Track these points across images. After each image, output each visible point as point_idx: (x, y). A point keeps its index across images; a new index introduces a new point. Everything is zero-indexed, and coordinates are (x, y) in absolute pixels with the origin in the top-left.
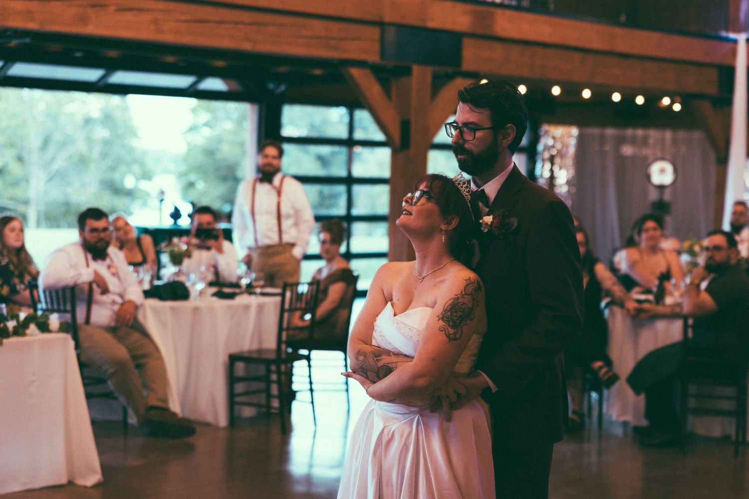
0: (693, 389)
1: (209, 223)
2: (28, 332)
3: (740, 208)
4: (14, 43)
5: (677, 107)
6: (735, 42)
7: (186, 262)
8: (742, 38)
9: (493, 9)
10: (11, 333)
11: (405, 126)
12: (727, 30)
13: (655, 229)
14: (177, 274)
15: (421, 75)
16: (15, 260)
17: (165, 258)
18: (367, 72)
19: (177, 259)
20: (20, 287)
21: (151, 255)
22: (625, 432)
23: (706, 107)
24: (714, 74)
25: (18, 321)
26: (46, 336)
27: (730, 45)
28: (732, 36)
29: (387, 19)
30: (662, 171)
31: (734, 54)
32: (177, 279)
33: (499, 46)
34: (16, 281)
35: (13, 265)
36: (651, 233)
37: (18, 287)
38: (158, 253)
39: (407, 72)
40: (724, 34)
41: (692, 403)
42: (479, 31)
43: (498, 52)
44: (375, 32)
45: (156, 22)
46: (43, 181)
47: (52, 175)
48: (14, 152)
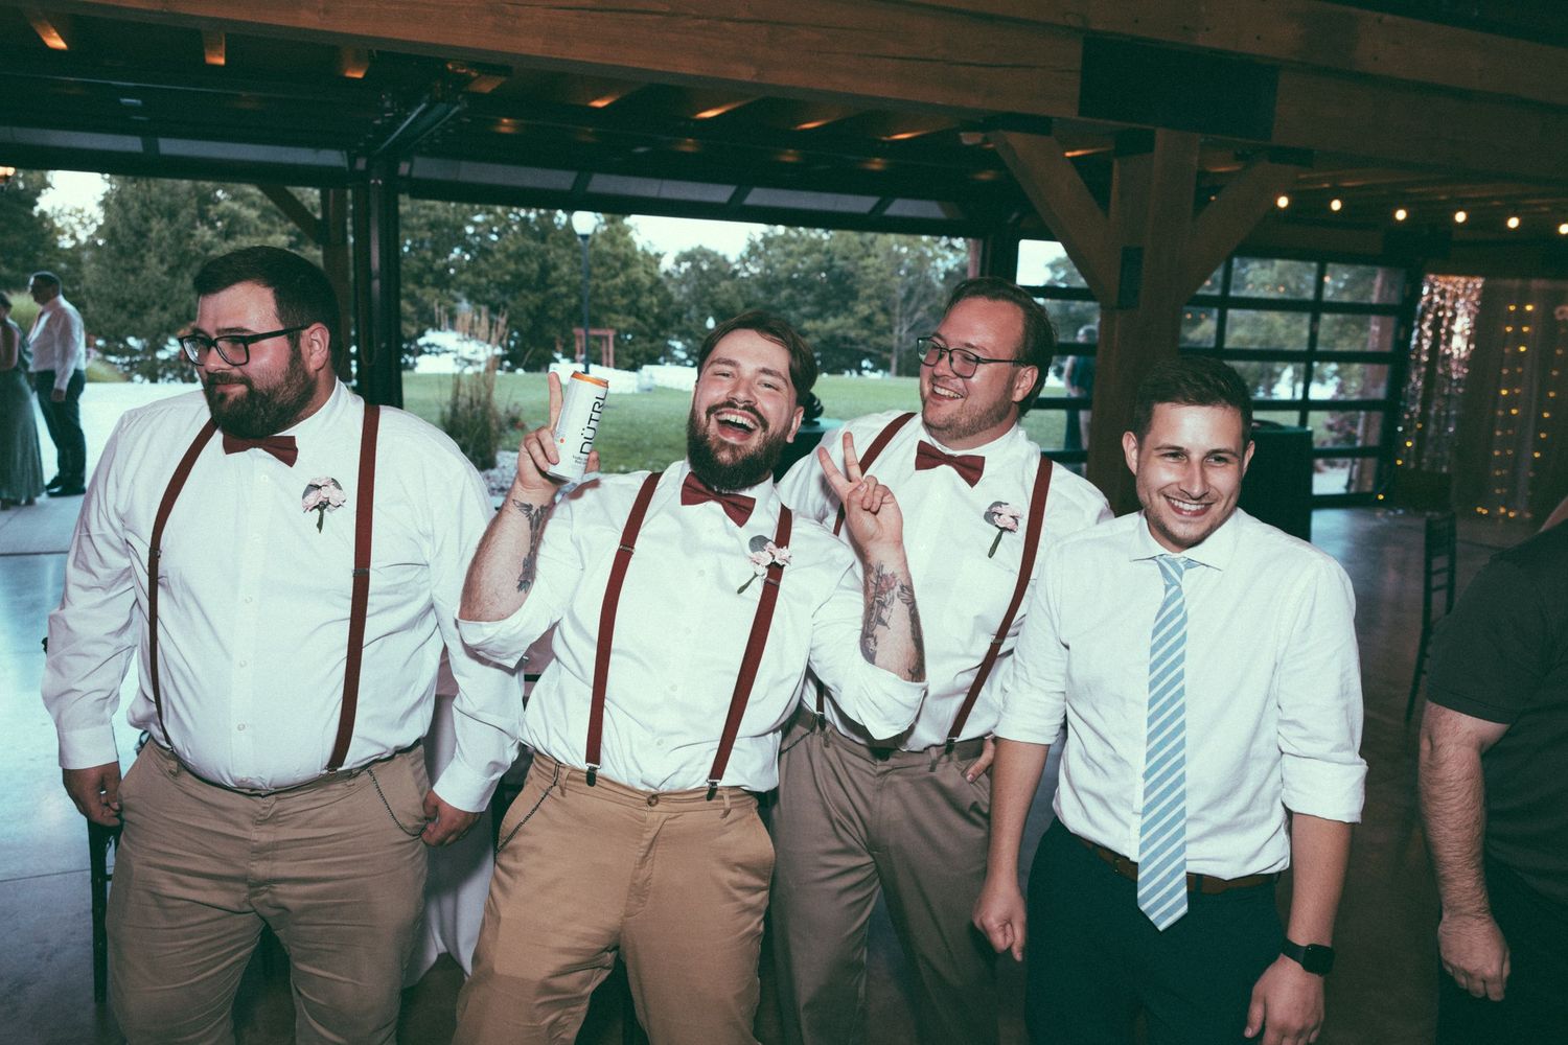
46: (905, 329)
47: (912, 324)
48: (879, 303)
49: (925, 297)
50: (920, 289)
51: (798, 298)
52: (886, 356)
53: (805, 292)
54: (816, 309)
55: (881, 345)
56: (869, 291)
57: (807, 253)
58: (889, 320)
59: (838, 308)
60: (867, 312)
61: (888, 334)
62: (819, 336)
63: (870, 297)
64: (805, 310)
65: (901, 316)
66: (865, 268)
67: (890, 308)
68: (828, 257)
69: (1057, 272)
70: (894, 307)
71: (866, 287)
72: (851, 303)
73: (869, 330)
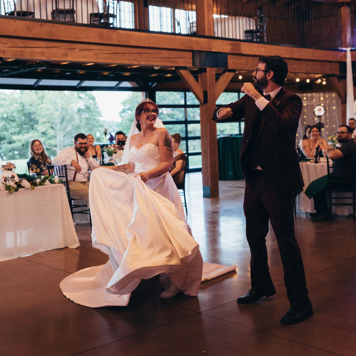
0: (334, 195)
1: (122, 139)
2: (45, 183)
3: (352, 121)
4: (40, 70)
5: (324, 83)
6: (346, 51)
7: (114, 155)
8: (348, 49)
9: (240, 42)
10: (38, 184)
11: (205, 94)
12: (342, 47)
13: (317, 131)
14: (110, 160)
15: (211, 72)
16: (41, 158)
17: (105, 154)
18: (188, 71)
19: (110, 154)
20: (44, 168)
21: (99, 153)
22: (307, 217)
23: (335, 79)
24: (337, 66)
25: (41, 180)
26: (53, 185)
27: (343, 53)
28: (344, 49)
29: (194, 49)
30: (320, 110)
31: (346, 56)
32: (110, 162)
33: (243, 58)
34: (43, 166)
35: (41, 160)
36: (315, 133)
37: (43, 169)
38: (102, 151)
39: (205, 70)
40: (340, 48)
41: (334, 201)
42: (235, 52)
43: (243, 60)
44: (190, 54)
45: (96, 54)
46: (62, 136)
47: (65, 133)
48: (49, 125)
49: (69, 121)
50: (67, 117)
51: (8, 126)
52: (54, 149)
53: (11, 122)
54: (17, 130)
55: (51, 144)
56: (44, 120)
57: (11, 104)
58: (55, 132)
59: (28, 129)
60: (44, 130)
61: (55, 139)
62: (21, 143)
63: (44, 123)
64: (12, 130)
65: (60, 130)
66: (41, 109)
67: (54, 126)
68: (22, 105)
69: (126, 106)
70: (56, 125)
71: (42, 118)
72: (35, 126)
73: (46, 137)
